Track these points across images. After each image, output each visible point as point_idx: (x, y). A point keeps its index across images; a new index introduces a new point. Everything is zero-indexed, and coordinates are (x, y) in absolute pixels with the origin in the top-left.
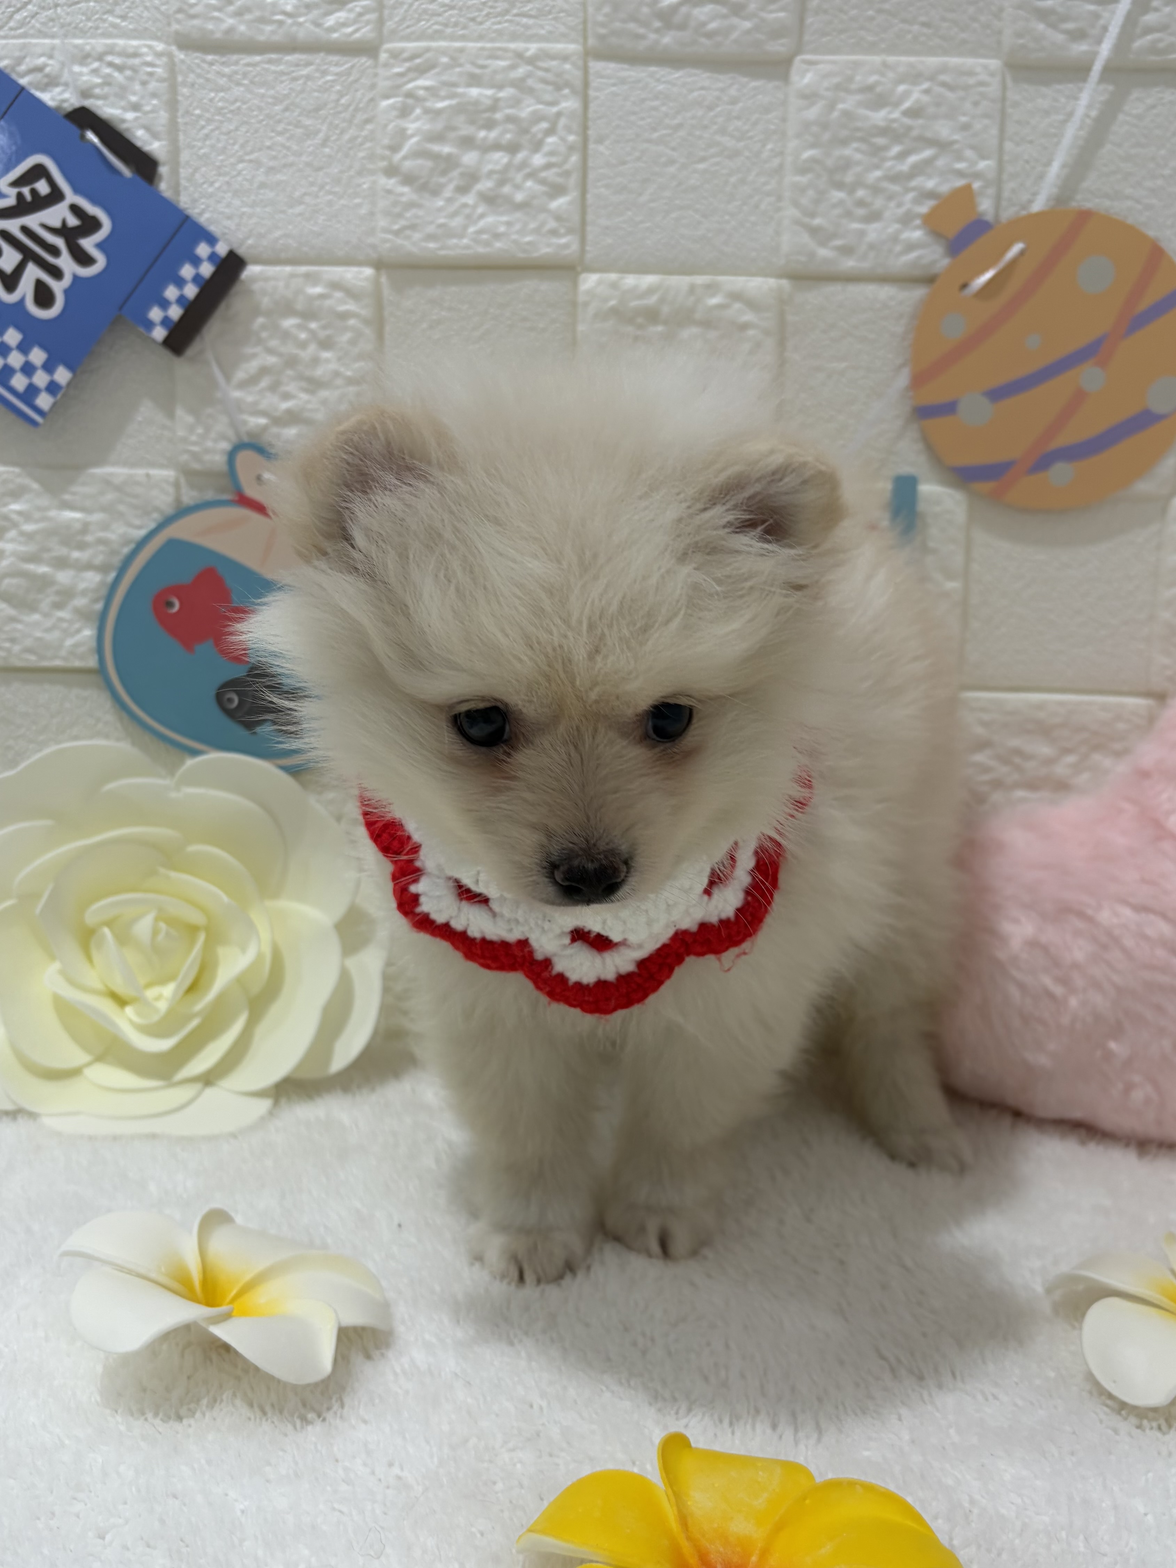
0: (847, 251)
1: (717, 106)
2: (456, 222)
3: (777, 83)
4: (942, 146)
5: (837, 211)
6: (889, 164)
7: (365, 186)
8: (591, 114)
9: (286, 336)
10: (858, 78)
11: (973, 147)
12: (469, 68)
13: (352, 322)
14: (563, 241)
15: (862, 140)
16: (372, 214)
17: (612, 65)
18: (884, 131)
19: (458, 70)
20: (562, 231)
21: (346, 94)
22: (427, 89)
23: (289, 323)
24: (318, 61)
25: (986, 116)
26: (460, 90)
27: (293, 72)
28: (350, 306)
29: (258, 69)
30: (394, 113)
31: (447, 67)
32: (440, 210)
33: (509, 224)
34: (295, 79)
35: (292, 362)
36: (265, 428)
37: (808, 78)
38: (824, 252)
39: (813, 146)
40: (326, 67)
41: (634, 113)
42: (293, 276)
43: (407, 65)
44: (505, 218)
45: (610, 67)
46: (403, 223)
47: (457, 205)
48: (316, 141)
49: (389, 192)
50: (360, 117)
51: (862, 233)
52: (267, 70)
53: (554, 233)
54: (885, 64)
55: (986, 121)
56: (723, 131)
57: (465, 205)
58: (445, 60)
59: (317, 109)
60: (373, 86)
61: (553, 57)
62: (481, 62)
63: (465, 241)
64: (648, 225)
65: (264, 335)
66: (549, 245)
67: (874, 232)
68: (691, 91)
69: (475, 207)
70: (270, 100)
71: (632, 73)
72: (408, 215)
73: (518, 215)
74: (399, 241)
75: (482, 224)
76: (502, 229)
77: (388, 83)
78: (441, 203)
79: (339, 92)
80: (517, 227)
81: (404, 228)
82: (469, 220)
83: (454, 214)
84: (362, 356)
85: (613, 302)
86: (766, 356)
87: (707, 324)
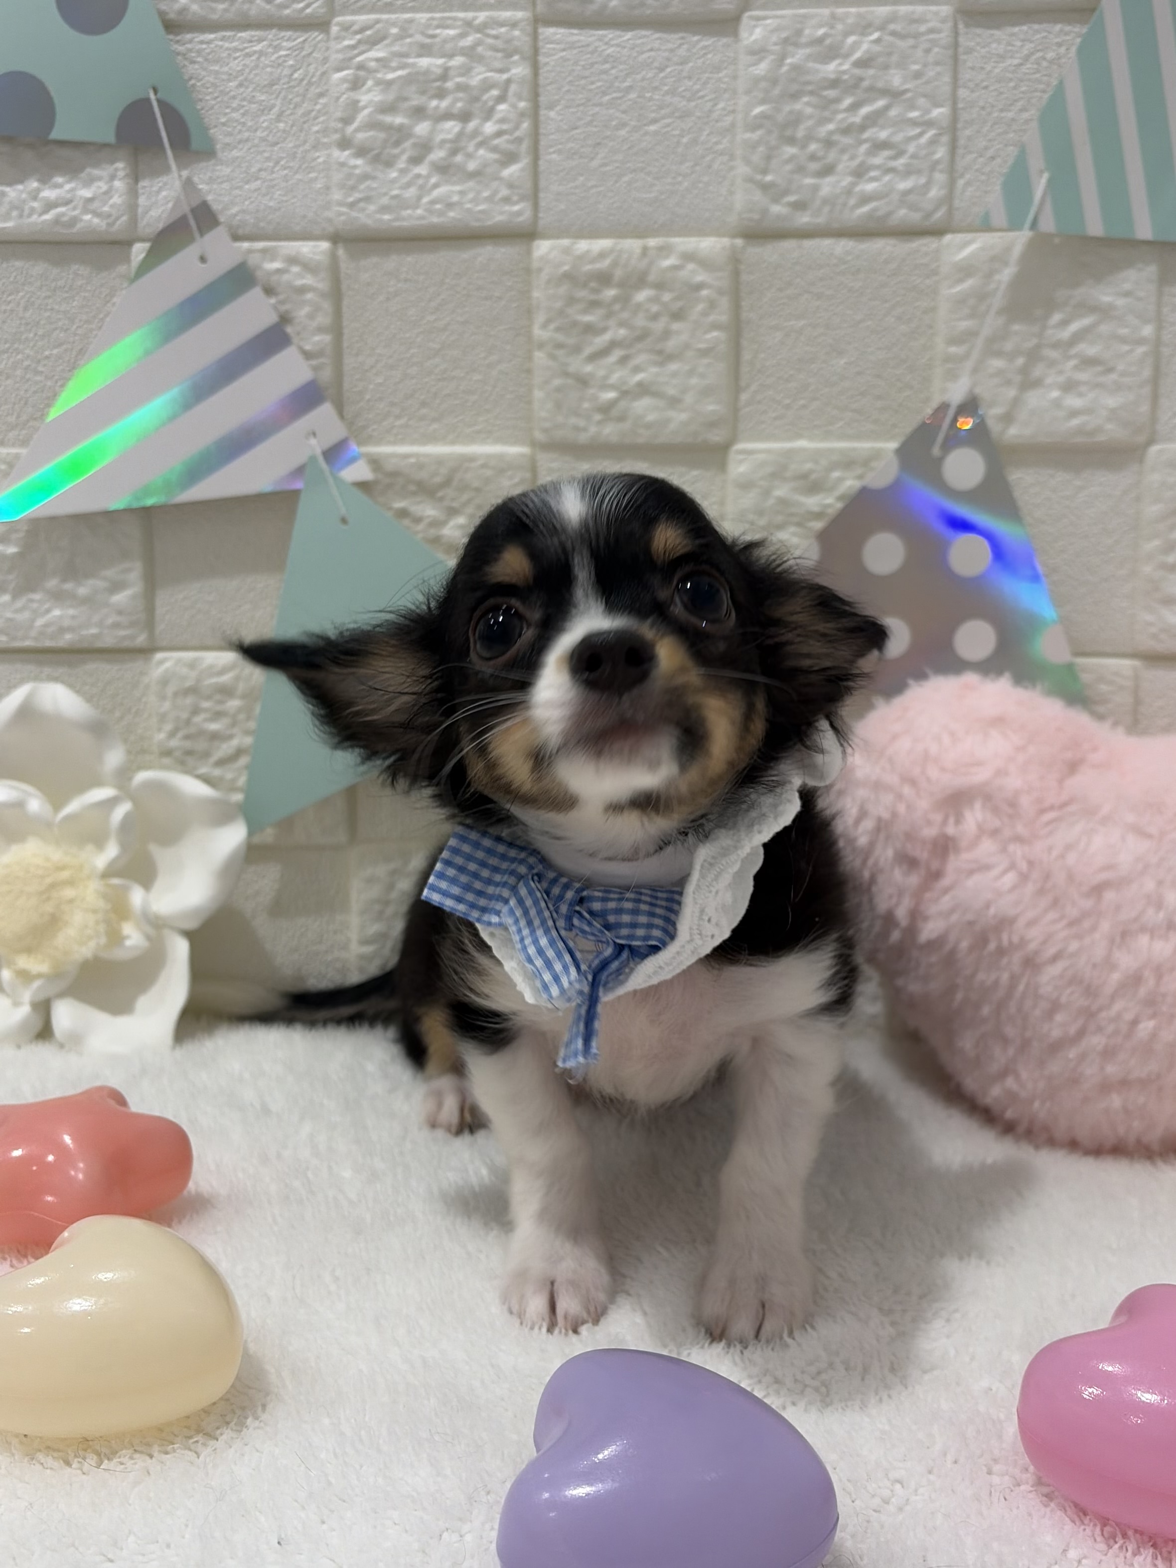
0: (800, 206)
1: (667, 67)
2: (412, 192)
3: (725, 40)
4: (895, 95)
5: (789, 167)
6: (840, 116)
7: (321, 160)
8: (542, 81)
10: (807, 32)
11: (925, 96)
12: (419, 38)
13: (309, 296)
14: (516, 208)
15: (812, 93)
16: (328, 188)
17: (562, 31)
18: (834, 83)
19: (408, 40)
20: (515, 198)
21: (299, 69)
22: (378, 60)
24: (270, 37)
25: (937, 63)
26: (411, 61)
27: (246, 48)
28: (308, 280)
29: (212, 46)
30: (345, 86)
31: (399, 38)
32: (393, 181)
33: (462, 193)
34: (248, 55)
37: (758, 33)
38: (776, 209)
39: (763, 102)
40: (278, 42)
41: (586, 78)
42: (250, 251)
43: (358, 37)
44: (457, 188)
45: (558, 33)
46: (357, 195)
47: (410, 176)
48: (271, 116)
49: (343, 165)
50: (314, 90)
51: (816, 188)
52: (221, 47)
53: (507, 200)
54: (833, 16)
55: (939, 69)
56: (673, 92)
57: (418, 176)
58: (394, 31)
59: (271, 85)
60: (325, 60)
61: (502, 24)
62: (431, 32)
63: (419, 212)
64: (602, 189)
66: (502, 213)
67: (828, 186)
68: (643, 53)
69: (428, 177)
70: (224, 77)
71: (582, 38)
72: (362, 187)
73: (471, 184)
74: (354, 214)
75: (436, 193)
76: (455, 198)
77: (340, 56)
78: (394, 175)
79: (292, 66)
80: (471, 196)
81: (360, 200)
82: (423, 190)
83: (408, 185)
84: (320, 330)
85: (566, 268)
86: (722, 316)
87: (660, 286)
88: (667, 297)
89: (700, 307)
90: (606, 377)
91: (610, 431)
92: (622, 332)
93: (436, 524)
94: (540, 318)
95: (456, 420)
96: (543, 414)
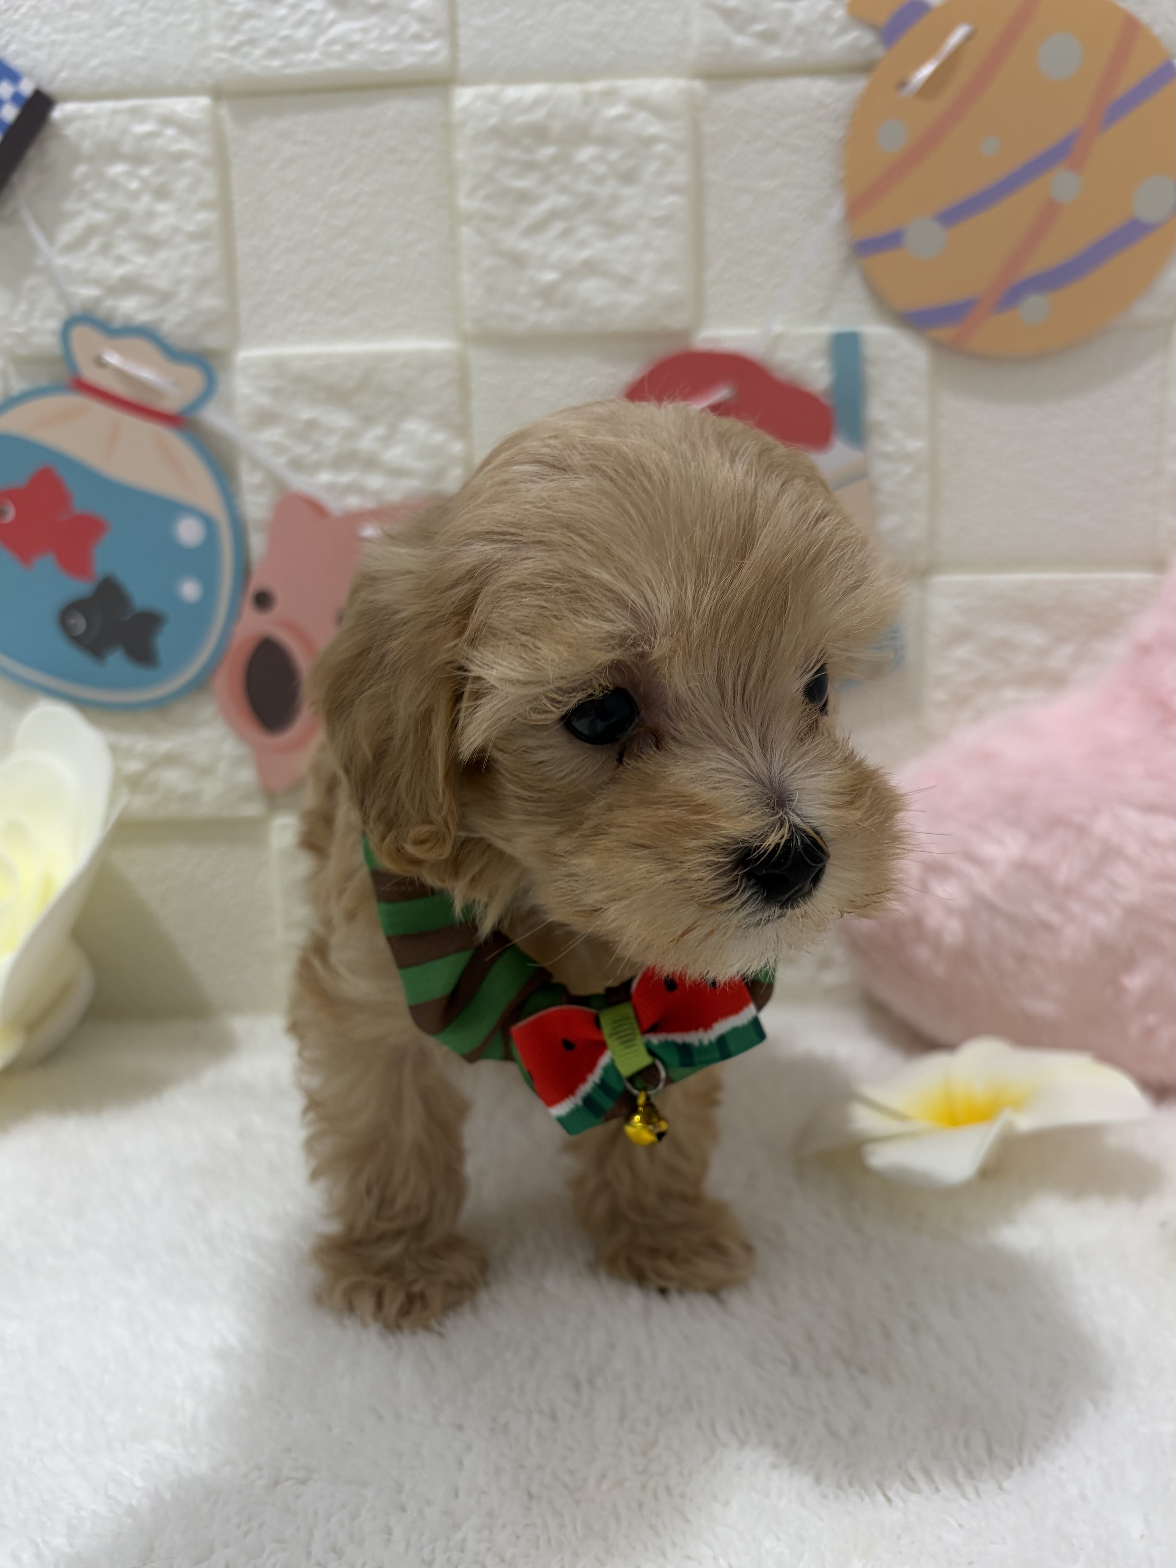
0: (769, 37)
2: (303, 33)
9: (113, 186)
13: (189, 164)
14: (430, 46)
16: (204, 30)
20: (428, 35)
23: (117, 169)
28: (186, 145)
32: (282, 19)
33: (365, 31)
35: (122, 218)
36: (99, 299)
38: (742, 41)
42: (115, 112)
44: (359, 24)
46: (238, 38)
47: (301, 12)
51: (786, 14)
57: (311, 12)
63: (315, 55)
65: (89, 186)
66: (413, 54)
67: (799, 11)
72: (245, 28)
73: (374, 20)
74: (237, 61)
75: (333, 32)
76: (357, 37)
78: (281, 11)
80: (375, 34)
81: (241, 44)
82: (319, 29)
83: (299, 24)
84: (204, 205)
85: (493, 121)
86: (679, 176)
87: (607, 141)
88: (614, 155)
89: (654, 166)
90: (545, 255)
91: (552, 318)
92: (563, 200)
93: (350, 435)
94: (464, 185)
95: (370, 313)
96: (473, 302)
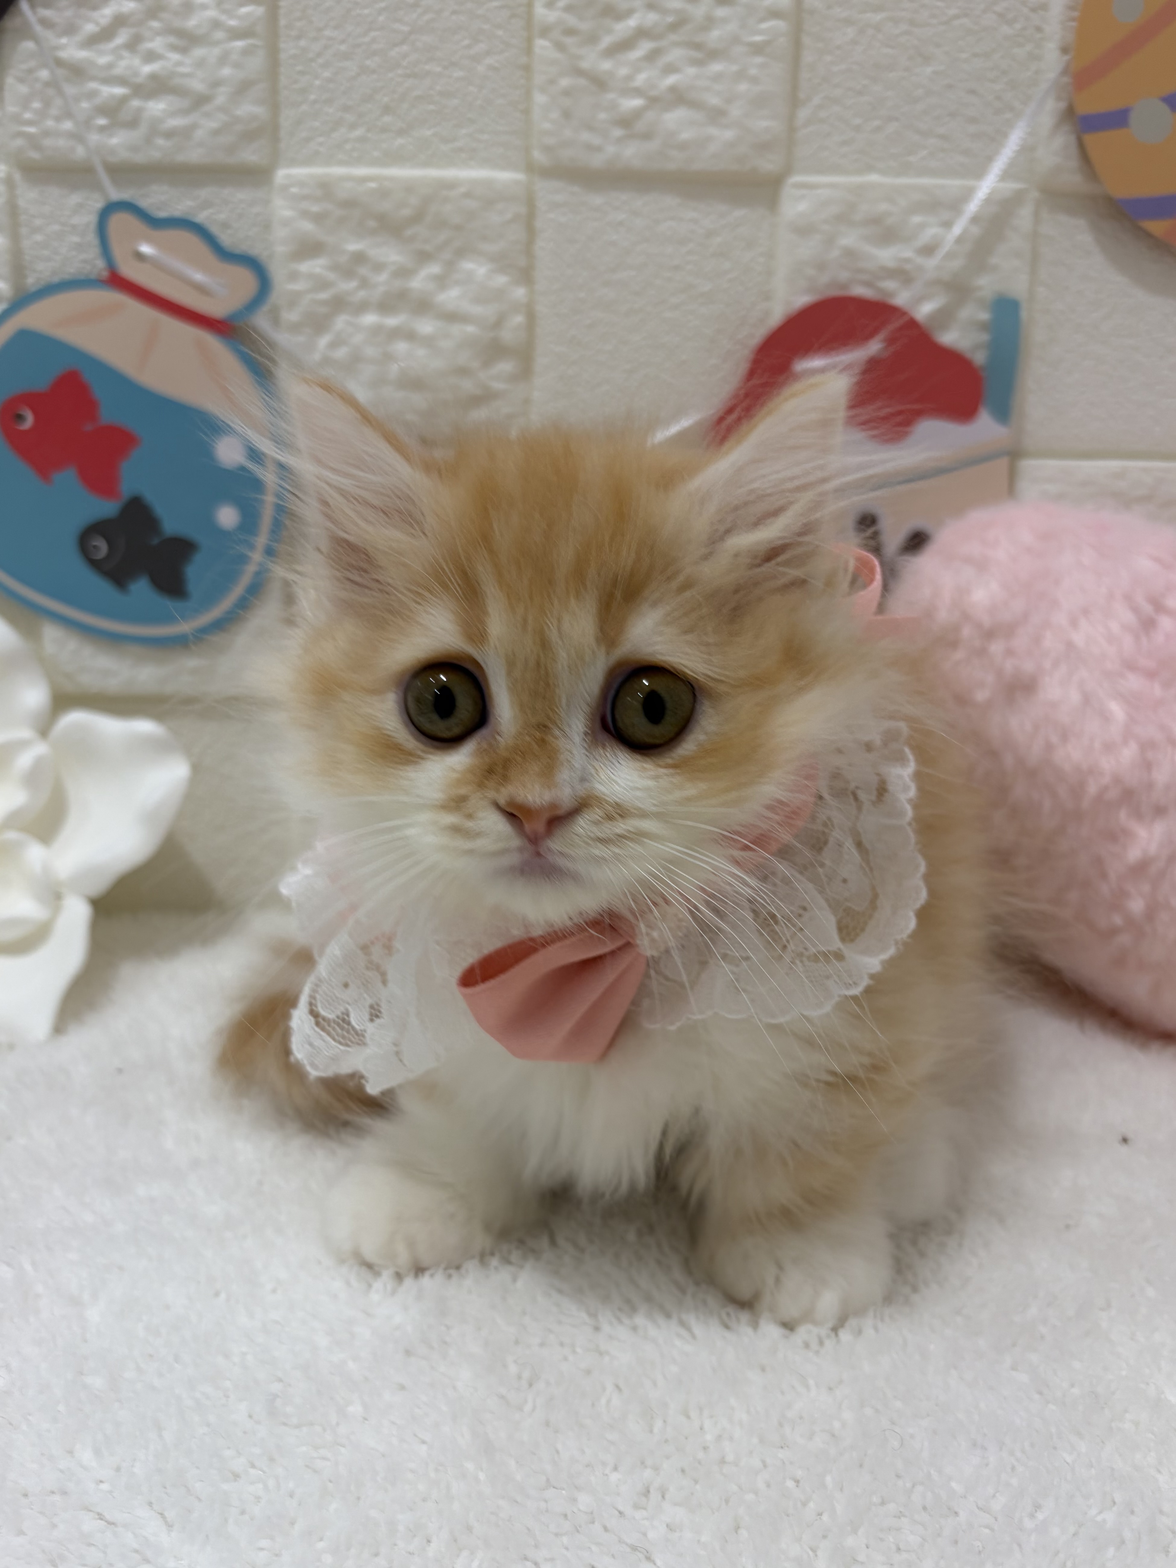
35: (157, 8)
36: (123, 100)
90: (630, 78)
91: (632, 153)
92: (652, 18)
93: (403, 273)
95: (429, 133)
96: (547, 126)
